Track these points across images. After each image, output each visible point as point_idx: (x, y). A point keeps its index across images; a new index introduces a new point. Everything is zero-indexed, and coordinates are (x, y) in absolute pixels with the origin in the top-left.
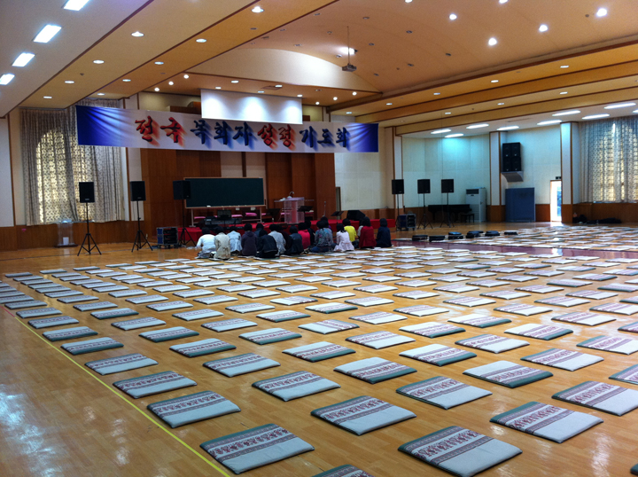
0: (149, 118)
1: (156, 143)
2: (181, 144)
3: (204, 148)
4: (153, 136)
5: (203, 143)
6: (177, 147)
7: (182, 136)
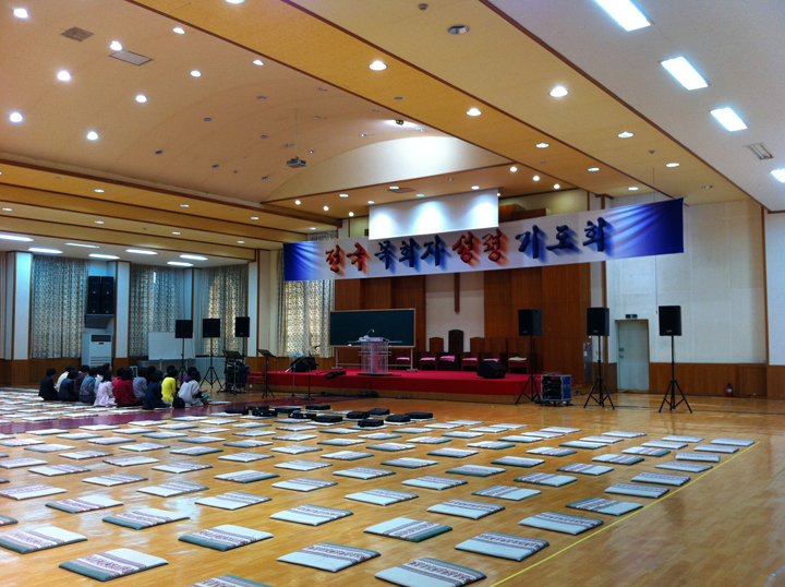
0: (338, 247)
1: (342, 274)
2: (365, 272)
3: (388, 274)
4: (340, 266)
5: (387, 268)
6: (361, 275)
7: (367, 262)
